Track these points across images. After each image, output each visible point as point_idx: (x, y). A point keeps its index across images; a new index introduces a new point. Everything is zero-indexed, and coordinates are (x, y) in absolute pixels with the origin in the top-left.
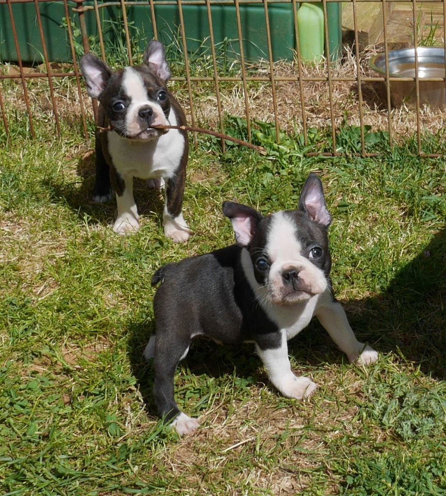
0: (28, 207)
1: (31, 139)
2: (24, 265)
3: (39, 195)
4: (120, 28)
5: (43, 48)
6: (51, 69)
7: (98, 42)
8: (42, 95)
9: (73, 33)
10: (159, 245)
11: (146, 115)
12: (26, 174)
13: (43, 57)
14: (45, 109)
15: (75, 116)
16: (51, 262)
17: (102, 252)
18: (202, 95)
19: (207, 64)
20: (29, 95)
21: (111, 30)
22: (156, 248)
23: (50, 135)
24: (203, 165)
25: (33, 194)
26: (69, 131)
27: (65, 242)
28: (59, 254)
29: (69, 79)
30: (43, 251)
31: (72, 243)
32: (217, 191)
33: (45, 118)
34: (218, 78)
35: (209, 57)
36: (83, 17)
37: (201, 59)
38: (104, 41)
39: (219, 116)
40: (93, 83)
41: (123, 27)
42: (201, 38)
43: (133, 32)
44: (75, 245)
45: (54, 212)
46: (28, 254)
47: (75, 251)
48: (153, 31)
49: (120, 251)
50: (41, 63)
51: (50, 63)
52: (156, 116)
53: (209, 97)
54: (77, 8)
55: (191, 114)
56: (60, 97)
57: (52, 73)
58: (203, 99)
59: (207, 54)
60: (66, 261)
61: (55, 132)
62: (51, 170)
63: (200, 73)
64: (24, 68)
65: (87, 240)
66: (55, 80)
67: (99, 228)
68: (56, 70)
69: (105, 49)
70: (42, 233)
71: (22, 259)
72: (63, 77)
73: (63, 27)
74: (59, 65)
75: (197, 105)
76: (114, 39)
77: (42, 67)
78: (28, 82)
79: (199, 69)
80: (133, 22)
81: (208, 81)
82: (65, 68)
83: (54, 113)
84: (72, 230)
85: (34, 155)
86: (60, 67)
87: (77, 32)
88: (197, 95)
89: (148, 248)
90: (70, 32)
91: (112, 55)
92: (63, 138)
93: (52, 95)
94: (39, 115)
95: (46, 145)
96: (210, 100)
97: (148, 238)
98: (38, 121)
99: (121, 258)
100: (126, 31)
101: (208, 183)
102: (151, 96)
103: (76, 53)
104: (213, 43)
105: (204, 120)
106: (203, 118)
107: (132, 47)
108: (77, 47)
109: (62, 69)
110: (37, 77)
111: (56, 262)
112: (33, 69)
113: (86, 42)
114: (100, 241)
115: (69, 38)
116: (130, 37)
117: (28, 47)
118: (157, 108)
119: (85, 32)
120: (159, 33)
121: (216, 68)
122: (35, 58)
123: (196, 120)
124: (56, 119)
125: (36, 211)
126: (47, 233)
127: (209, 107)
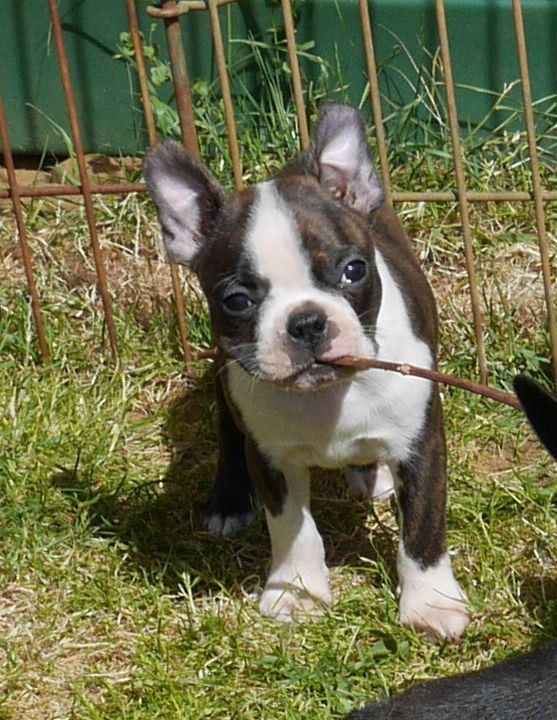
0: (30, 547)
1: (38, 362)
2: (21, 704)
3: (60, 515)
4: (276, 60)
7: (216, 97)
8: (67, 244)
9: (149, 75)
10: (384, 650)
11: (307, 329)
12: (25, 459)
13: (68, 140)
14: (76, 282)
15: (157, 300)
16: (94, 698)
17: (231, 669)
18: (500, 239)
19: (513, 155)
20: (33, 245)
22: (377, 658)
23: (89, 352)
24: (503, 432)
25: (43, 511)
26: (141, 340)
27: (132, 641)
28: (116, 676)
29: (139, 199)
30: (73, 668)
31: (149, 644)
32: (540, 501)
33: (76, 307)
34: (543, 193)
35: (516, 137)
36: (175, 32)
37: (497, 141)
38: (233, 96)
41: (284, 56)
42: (494, 85)
43: (310, 70)
44: (159, 651)
45: (103, 562)
46: (31, 674)
47: (159, 665)
48: (366, 68)
49: (277, 665)
50: (64, 157)
51: (87, 158)
53: (518, 247)
54: (159, 7)
55: (470, 291)
56: (114, 250)
57: (92, 184)
58: (503, 251)
59: (512, 129)
60: (134, 694)
61: (103, 344)
62: (91, 448)
63: (493, 182)
64: (18, 172)
65: (191, 635)
66: (102, 203)
67: (222, 604)
68: (104, 175)
69: (236, 117)
70: (69, 617)
71: (16, 688)
72: (123, 194)
73: (123, 59)
74: (113, 161)
75: (484, 266)
76: (258, 89)
77: (66, 169)
78: (31, 210)
79: (491, 168)
80: (311, 44)
81: (514, 201)
82: (129, 171)
83: (100, 292)
84: (151, 610)
85: (47, 406)
86: (116, 169)
87: (160, 73)
88: (485, 242)
89: (354, 658)
90: (141, 73)
92: (125, 360)
93: (92, 247)
94: (60, 299)
95: (78, 380)
96: (520, 254)
97: (355, 629)
98: (57, 314)
99: (283, 685)
100: (294, 70)
101: (516, 481)
102: (321, 276)
103: (158, 129)
104: (528, 99)
105: (504, 309)
106: (503, 302)
107: (309, 112)
108: (161, 113)
109: (122, 174)
110: (52, 195)
111: (108, 696)
112: (42, 175)
113: (185, 98)
114: (225, 638)
115: (138, 89)
116: (305, 84)
117: (29, 115)
118: (338, 309)
119: (182, 72)
120: (383, 73)
121: (535, 166)
122: (46, 144)
123: (482, 309)
124: (106, 308)
125: (51, 558)
126: (83, 618)
127: (519, 274)
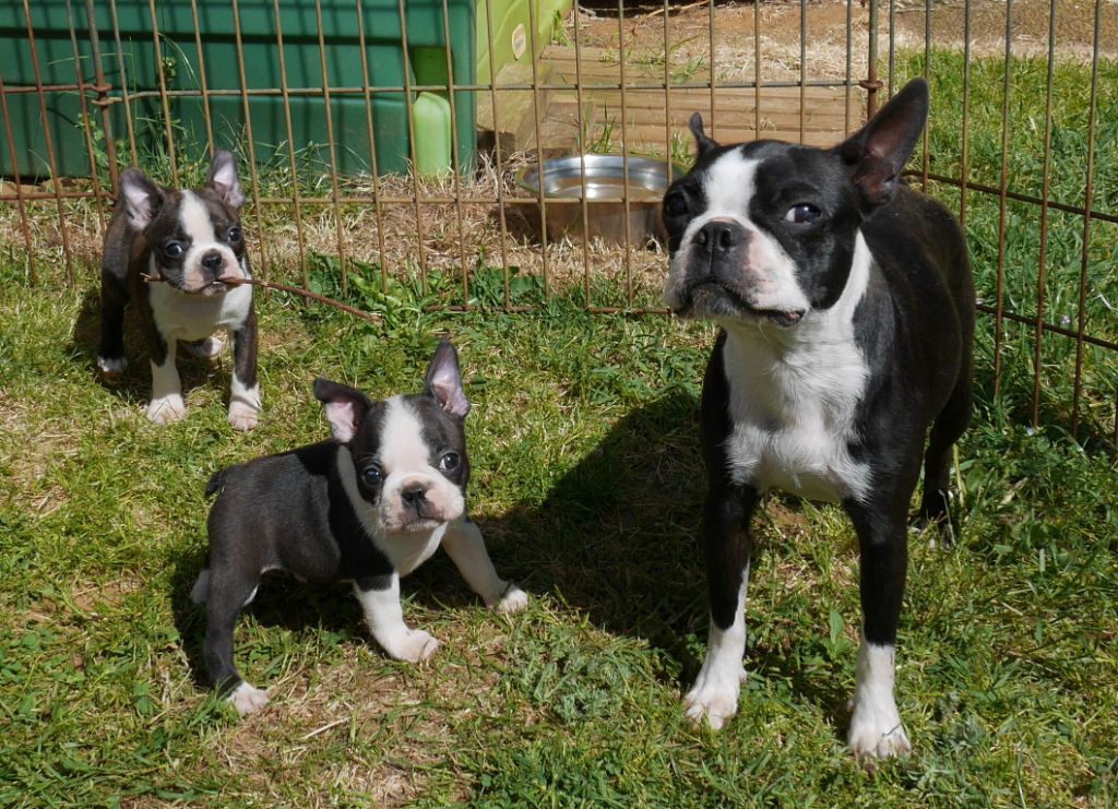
0: (26, 383)
1: (32, 286)
2: (19, 467)
3: (41, 367)
4: (160, 128)
5: (50, 156)
6: (61, 187)
7: (128, 148)
8: (48, 224)
9: (93, 136)
10: (213, 439)
11: (212, 263)
12: (24, 337)
13: (50, 170)
14: (52, 244)
15: (95, 254)
16: (58, 464)
17: (131, 449)
18: (277, 223)
19: (284, 179)
20: (30, 225)
21: (148, 132)
22: (209, 443)
23: (59, 281)
24: (278, 324)
25: (33, 364)
26: (87, 275)
27: (78, 433)
28: (71, 452)
29: (87, 200)
30: (48, 448)
31: (88, 436)
32: (297, 361)
33: (52, 257)
34: (299, 199)
35: (287, 170)
36: (106, 113)
37: (276, 172)
38: (137, 148)
39: (301, 254)
40: (136, 210)
41: (164, 127)
42: (275, 142)
43: (178, 134)
44: (93, 439)
45: (63, 391)
46: (24, 451)
47: (93, 446)
48: (207, 133)
49: (157, 447)
50: (47, 178)
51: (60, 179)
52: (225, 265)
53: (287, 227)
54: (98, 100)
55: (261, 251)
56: (73, 227)
57: (62, 193)
58: (279, 229)
59: (284, 166)
60: (80, 462)
61: (66, 276)
62: (59, 331)
63: (274, 193)
64: (22, 186)
65: (111, 431)
66: (67, 203)
67: (126, 413)
68: (68, 188)
69: (139, 159)
70: (46, 422)
71: (16, 458)
72: (78, 198)
73: (80, 127)
74: (74, 181)
75: (270, 238)
76: (151, 144)
77: (48, 185)
78: (29, 206)
79: (272, 186)
80: (179, 121)
81: (284, 203)
82: (82, 186)
83: (65, 249)
84: (89, 417)
85: (36, 309)
86: (75, 185)
87: (99, 135)
88: (269, 225)
89: (197, 443)
90: (89, 134)
91: (148, 167)
92: (78, 286)
93: (61, 226)
94: (44, 253)
95: (53, 296)
96: (288, 231)
97: (198, 428)
98: (42, 261)
99: (159, 458)
100: (168, 133)
101: (284, 350)
102: (219, 235)
103: (97, 164)
104: (292, 149)
105: (279, 260)
106: (278, 256)
107: (177, 156)
108: (98, 156)
109: (78, 187)
110: (40, 198)
111: (65, 463)
112: (36, 188)
113: (112, 148)
114: (129, 433)
115: (87, 143)
116: (174, 142)
117: (30, 156)
118: (228, 253)
119: (110, 134)
120: (217, 137)
121: (296, 185)
122: (38, 172)
123: (267, 260)
124: (68, 257)
125: (37, 389)
126: (53, 421)
127: (287, 241)
